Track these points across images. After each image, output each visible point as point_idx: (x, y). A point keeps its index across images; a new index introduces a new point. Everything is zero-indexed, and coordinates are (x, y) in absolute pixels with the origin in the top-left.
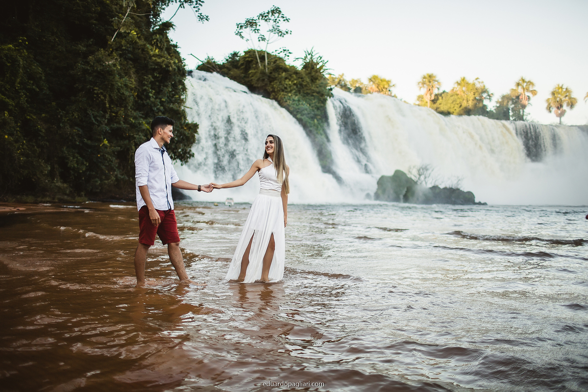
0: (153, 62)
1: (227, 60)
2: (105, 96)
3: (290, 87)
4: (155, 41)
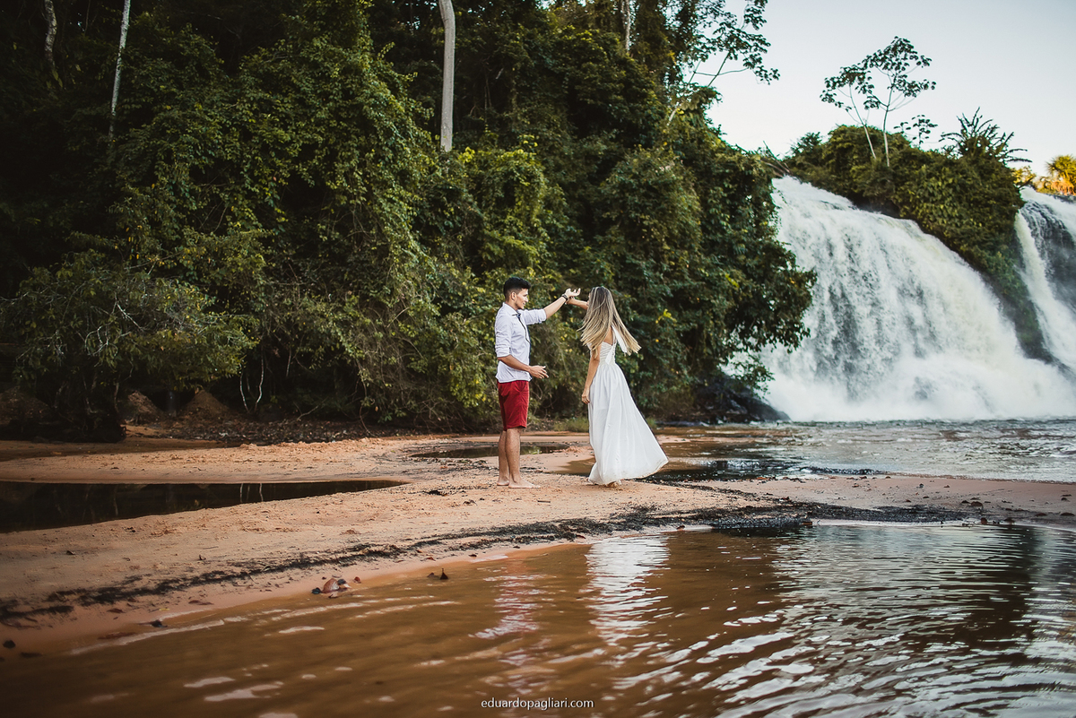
0: (719, 162)
1: (796, 151)
2: (660, 230)
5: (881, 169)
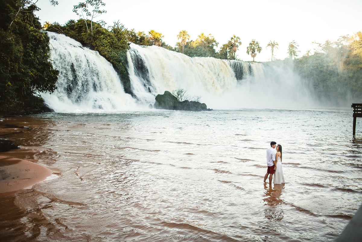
0: (31, 35)
1: (67, 25)
2: (7, 58)
3: (106, 44)
4: (26, 17)
5: (90, 35)
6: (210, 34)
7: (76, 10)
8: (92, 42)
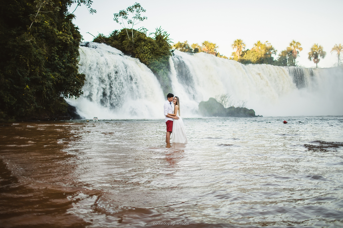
0: (58, 39)
1: (111, 35)
2: (26, 60)
3: (147, 50)
4: (63, 26)
5: (131, 43)
6: (267, 42)
7: (117, 18)
8: (133, 49)
